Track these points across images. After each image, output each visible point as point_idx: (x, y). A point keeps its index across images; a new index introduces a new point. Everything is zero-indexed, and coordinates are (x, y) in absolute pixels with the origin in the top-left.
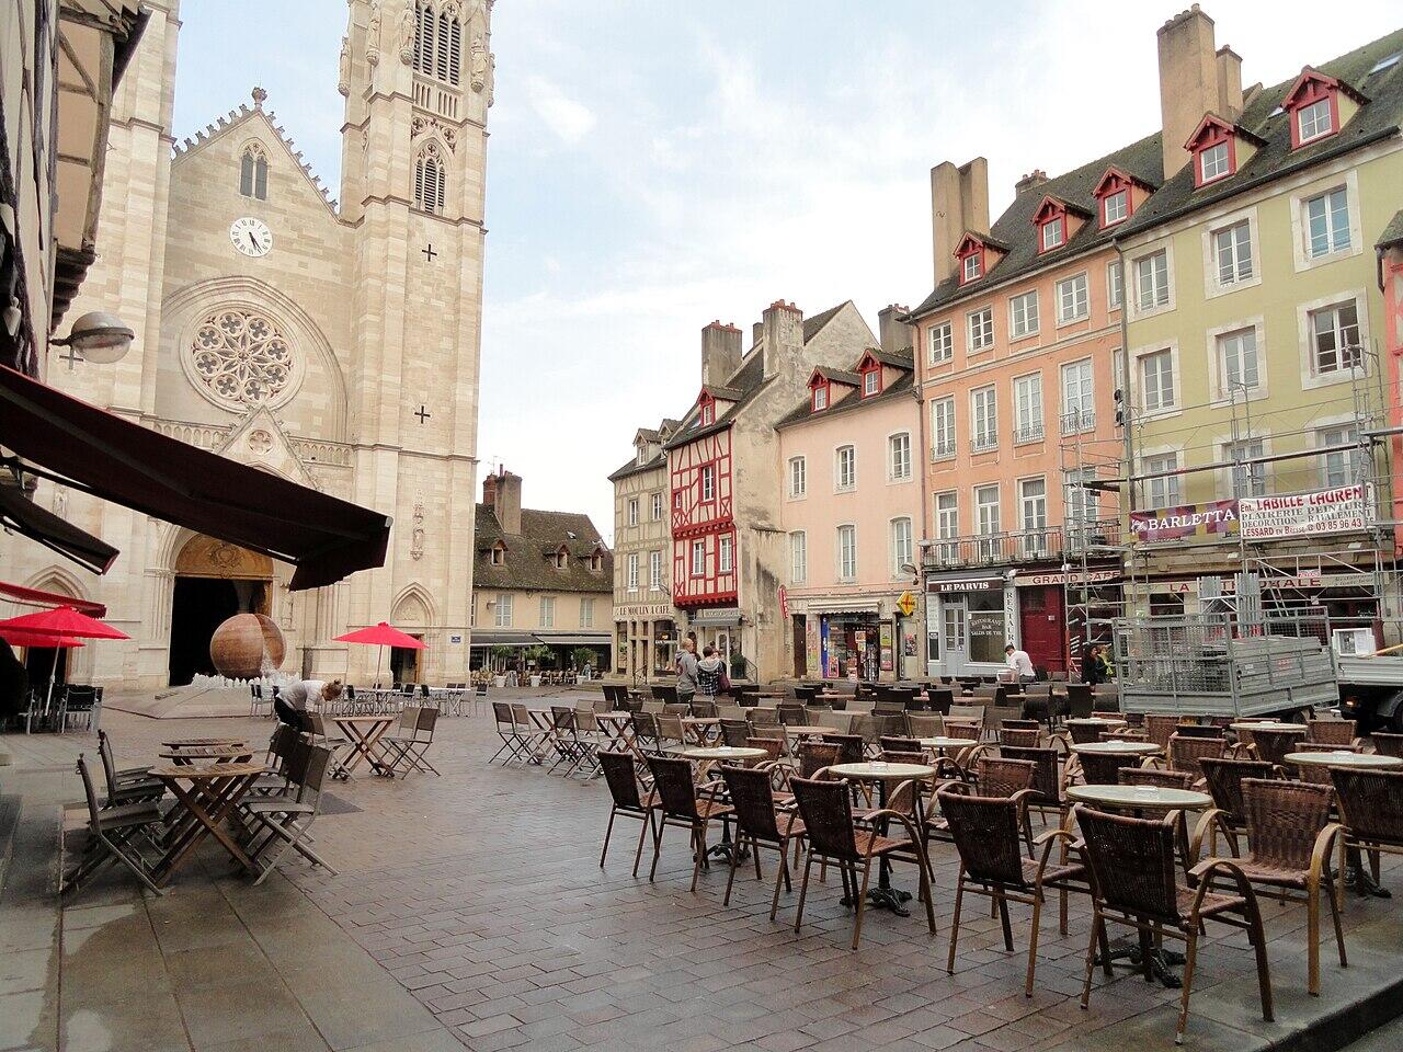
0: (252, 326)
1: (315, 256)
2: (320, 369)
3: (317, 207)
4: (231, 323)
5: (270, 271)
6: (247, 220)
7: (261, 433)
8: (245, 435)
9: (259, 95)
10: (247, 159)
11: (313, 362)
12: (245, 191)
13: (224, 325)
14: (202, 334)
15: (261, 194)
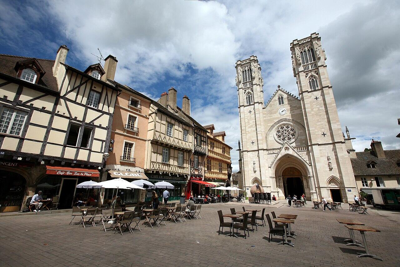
0: (286, 127)
1: (295, 109)
2: (302, 131)
3: (294, 100)
4: (282, 128)
5: (287, 116)
6: (281, 109)
7: (287, 148)
8: (284, 149)
9: (279, 87)
10: (279, 98)
11: (300, 130)
12: (280, 104)
13: (281, 129)
14: (277, 132)
15: (283, 103)
